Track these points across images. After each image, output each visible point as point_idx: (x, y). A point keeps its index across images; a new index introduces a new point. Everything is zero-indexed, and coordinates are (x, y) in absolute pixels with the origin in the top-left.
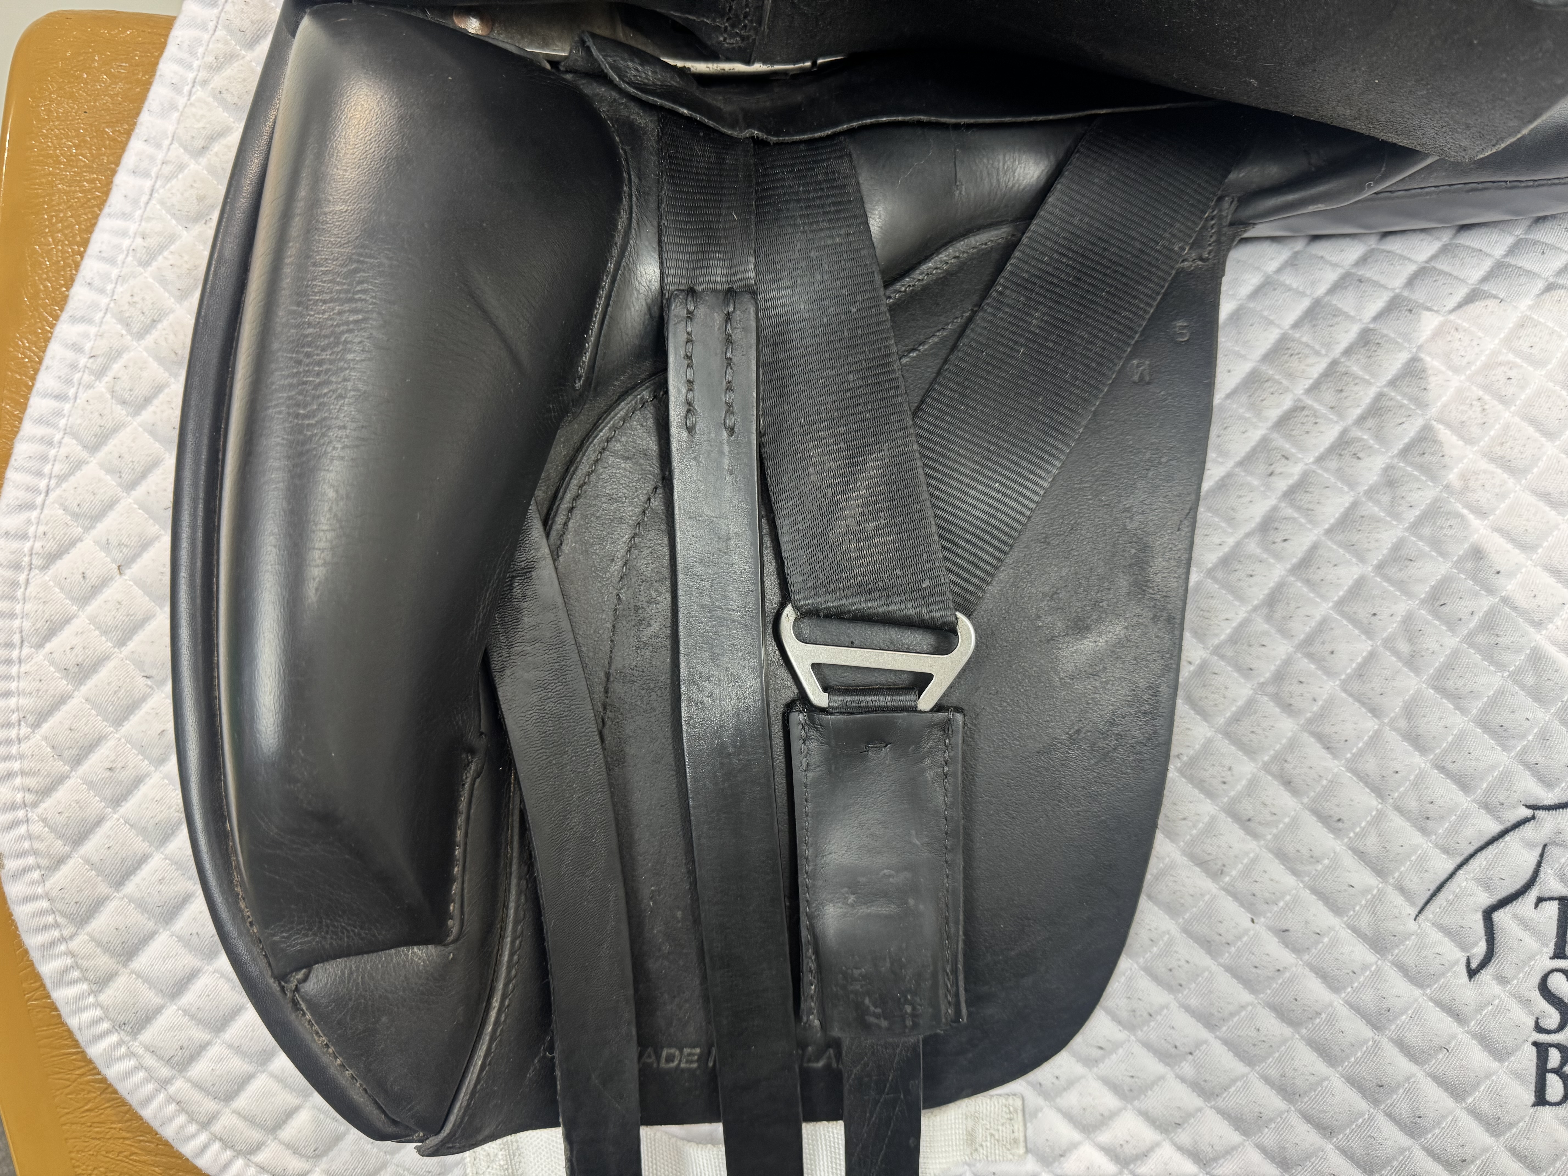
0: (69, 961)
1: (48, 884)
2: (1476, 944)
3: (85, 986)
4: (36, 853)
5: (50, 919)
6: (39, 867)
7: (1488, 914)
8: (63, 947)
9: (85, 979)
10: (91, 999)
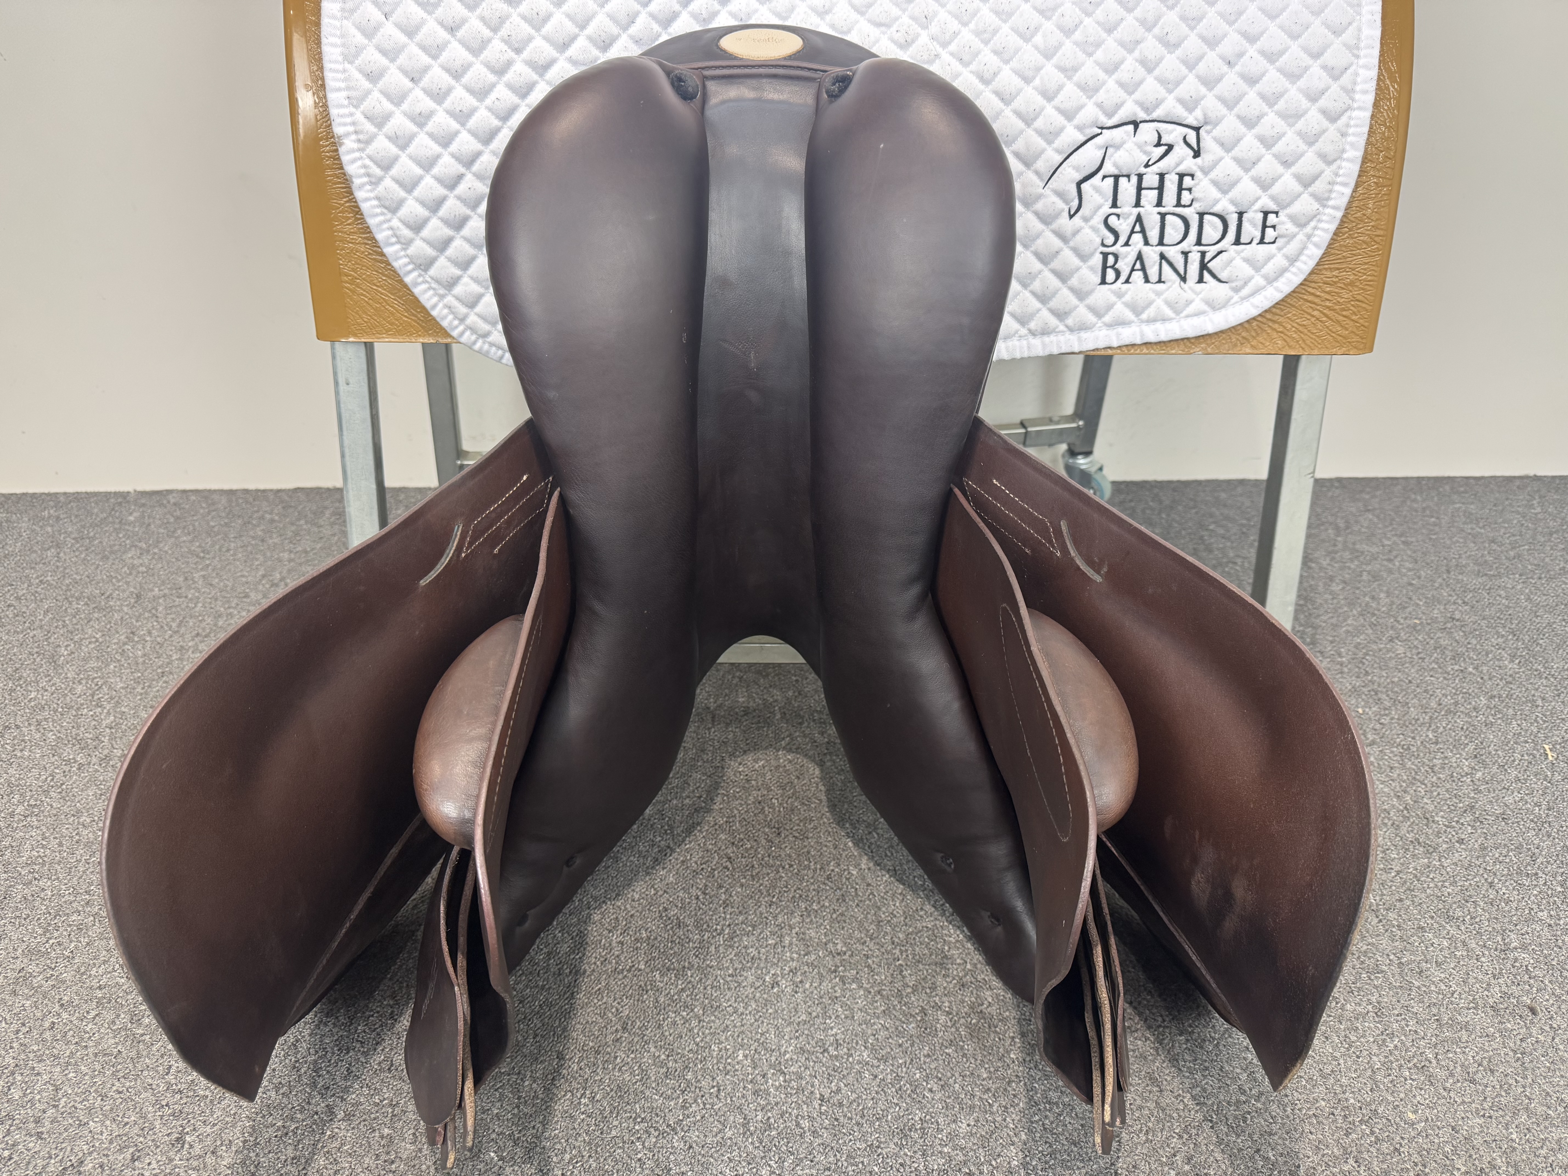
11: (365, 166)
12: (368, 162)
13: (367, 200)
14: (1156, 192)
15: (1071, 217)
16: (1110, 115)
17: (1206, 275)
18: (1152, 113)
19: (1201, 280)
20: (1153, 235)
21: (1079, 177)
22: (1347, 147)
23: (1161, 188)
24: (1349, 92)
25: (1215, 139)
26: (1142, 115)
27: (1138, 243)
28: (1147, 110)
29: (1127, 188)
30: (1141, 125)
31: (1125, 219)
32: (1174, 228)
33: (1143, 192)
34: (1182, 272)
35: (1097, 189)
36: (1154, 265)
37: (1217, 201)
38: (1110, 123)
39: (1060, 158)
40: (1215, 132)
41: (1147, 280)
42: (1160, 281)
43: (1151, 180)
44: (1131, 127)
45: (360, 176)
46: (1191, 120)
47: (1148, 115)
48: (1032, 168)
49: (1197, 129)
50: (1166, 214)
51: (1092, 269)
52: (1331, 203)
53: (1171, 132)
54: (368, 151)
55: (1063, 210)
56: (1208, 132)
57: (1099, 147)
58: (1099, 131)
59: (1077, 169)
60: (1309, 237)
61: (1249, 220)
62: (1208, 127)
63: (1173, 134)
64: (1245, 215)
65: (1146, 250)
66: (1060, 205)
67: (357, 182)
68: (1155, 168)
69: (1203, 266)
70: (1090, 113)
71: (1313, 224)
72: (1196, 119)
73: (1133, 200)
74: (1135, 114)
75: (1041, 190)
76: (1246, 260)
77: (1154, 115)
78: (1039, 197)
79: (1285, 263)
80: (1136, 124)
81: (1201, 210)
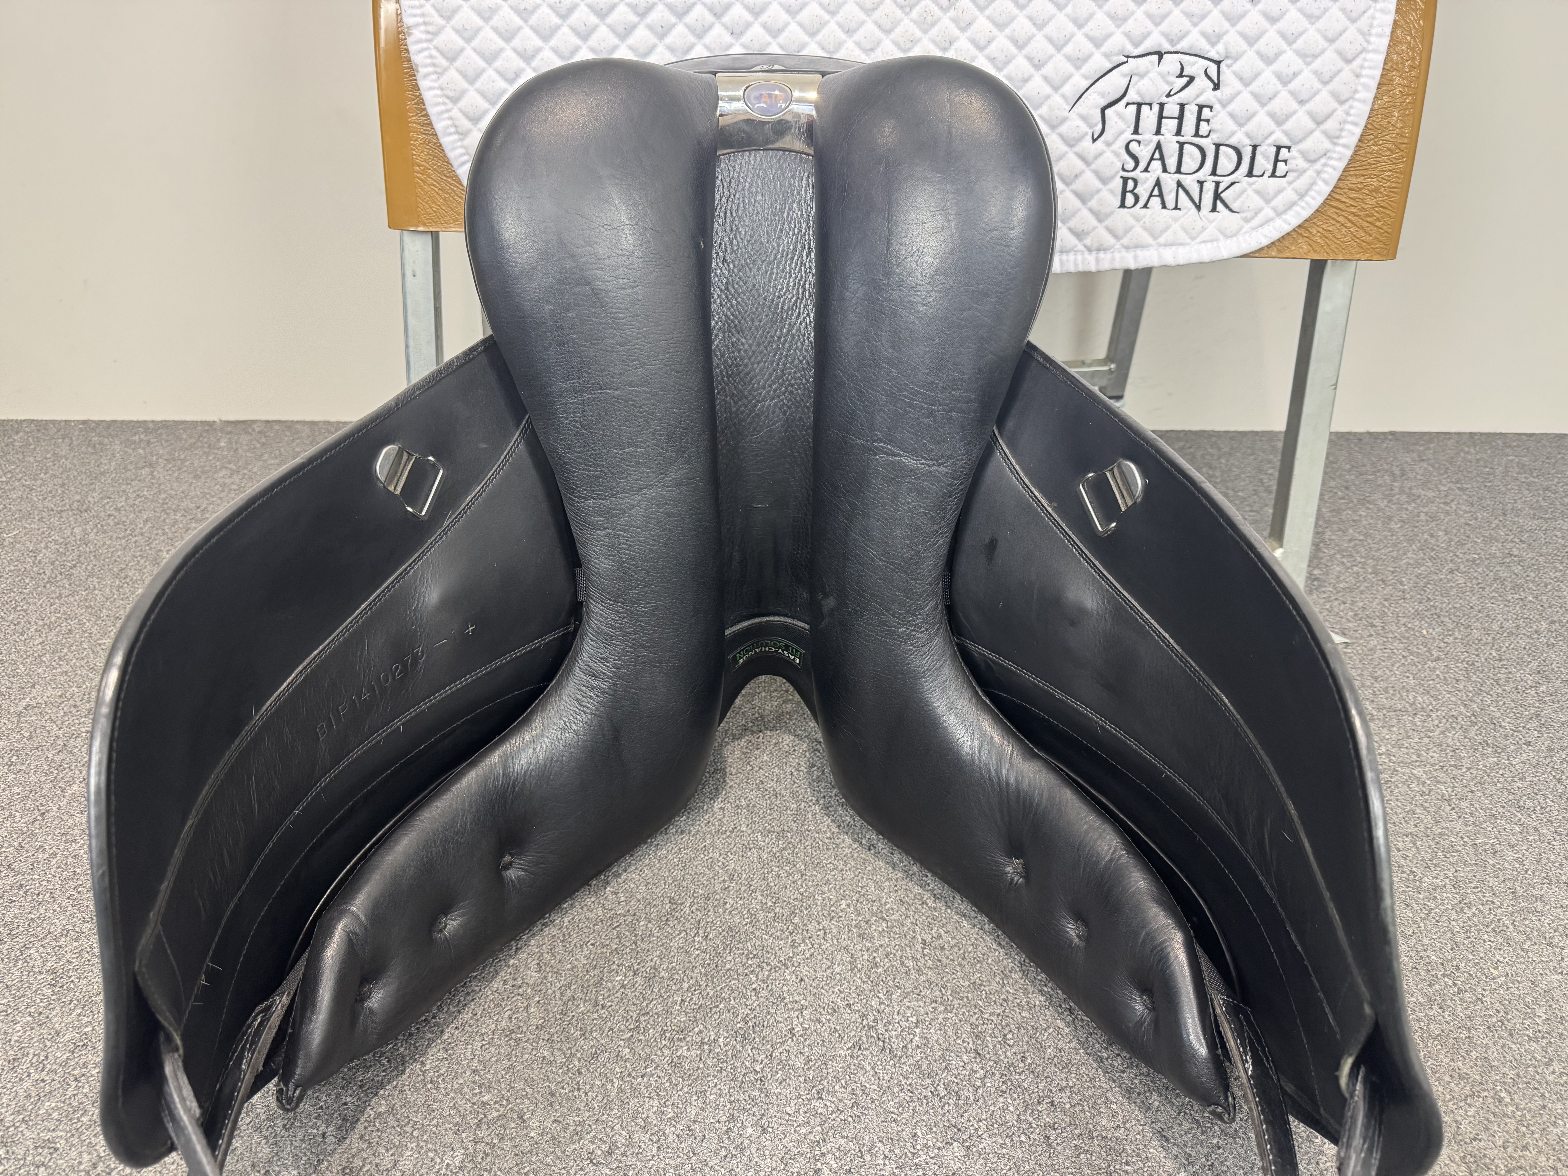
0: (449, 122)
1: (440, 82)
2: (1096, 125)
3: (456, 137)
4: (434, 65)
5: (441, 100)
6: (436, 72)
7: (1103, 110)
8: (446, 115)
9: (457, 133)
10: (459, 144)
11: (431, 57)
12: (434, 52)
13: (431, 88)
14: (1176, 121)
15: (1094, 140)
16: (1136, 45)
17: (1219, 205)
18: (1176, 44)
19: (1214, 209)
20: (1172, 163)
21: (1104, 103)
22: (1360, 88)
23: (1181, 118)
24: (1365, 34)
25: (1235, 73)
26: (1167, 47)
27: (1156, 170)
28: (1172, 42)
29: (1149, 116)
30: (1165, 56)
31: (1146, 145)
32: (1191, 156)
33: (1164, 121)
34: (1197, 201)
35: (1119, 115)
36: (1171, 191)
37: (1233, 133)
38: (1136, 52)
39: (1086, 84)
40: (1236, 67)
41: (1164, 207)
42: (1176, 208)
43: (1172, 109)
44: (1156, 57)
45: (426, 66)
46: (1213, 54)
47: (1173, 46)
48: (1060, 92)
49: (1218, 63)
50: (1184, 143)
51: (1112, 192)
52: (1341, 141)
53: (1194, 63)
54: (435, 42)
55: (1086, 134)
56: (1229, 66)
57: (1125, 75)
58: (1126, 59)
59: (1102, 95)
60: (1319, 173)
61: (1262, 154)
62: (1229, 62)
63: (1195, 67)
64: (1259, 149)
65: (1164, 176)
66: (1084, 128)
67: (422, 71)
68: (1178, 98)
69: (1217, 196)
70: (1118, 41)
71: (1323, 161)
72: (1218, 53)
73: (1154, 128)
74: (1160, 45)
75: (1066, 114)
76: (1258, 192)
77: (1178, 48)
78: (1065, 120)
79: (1295, 197)
80: (1160, 55)
81: (1217, 141)
